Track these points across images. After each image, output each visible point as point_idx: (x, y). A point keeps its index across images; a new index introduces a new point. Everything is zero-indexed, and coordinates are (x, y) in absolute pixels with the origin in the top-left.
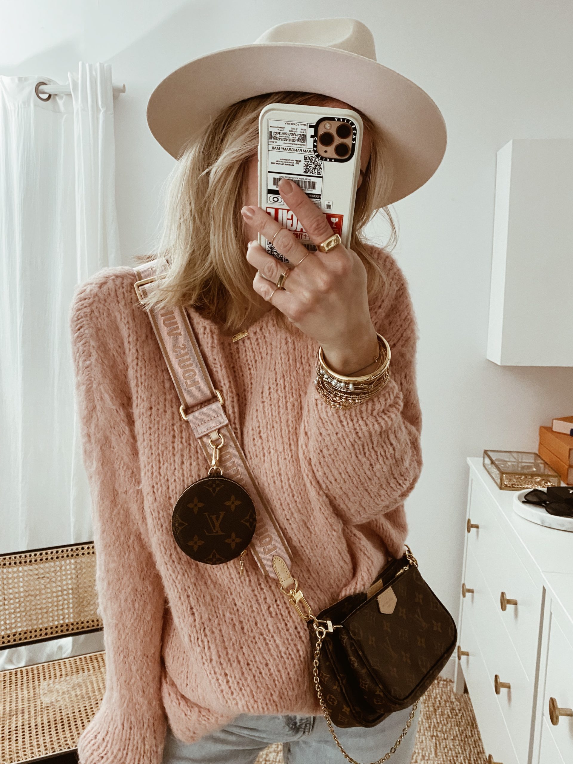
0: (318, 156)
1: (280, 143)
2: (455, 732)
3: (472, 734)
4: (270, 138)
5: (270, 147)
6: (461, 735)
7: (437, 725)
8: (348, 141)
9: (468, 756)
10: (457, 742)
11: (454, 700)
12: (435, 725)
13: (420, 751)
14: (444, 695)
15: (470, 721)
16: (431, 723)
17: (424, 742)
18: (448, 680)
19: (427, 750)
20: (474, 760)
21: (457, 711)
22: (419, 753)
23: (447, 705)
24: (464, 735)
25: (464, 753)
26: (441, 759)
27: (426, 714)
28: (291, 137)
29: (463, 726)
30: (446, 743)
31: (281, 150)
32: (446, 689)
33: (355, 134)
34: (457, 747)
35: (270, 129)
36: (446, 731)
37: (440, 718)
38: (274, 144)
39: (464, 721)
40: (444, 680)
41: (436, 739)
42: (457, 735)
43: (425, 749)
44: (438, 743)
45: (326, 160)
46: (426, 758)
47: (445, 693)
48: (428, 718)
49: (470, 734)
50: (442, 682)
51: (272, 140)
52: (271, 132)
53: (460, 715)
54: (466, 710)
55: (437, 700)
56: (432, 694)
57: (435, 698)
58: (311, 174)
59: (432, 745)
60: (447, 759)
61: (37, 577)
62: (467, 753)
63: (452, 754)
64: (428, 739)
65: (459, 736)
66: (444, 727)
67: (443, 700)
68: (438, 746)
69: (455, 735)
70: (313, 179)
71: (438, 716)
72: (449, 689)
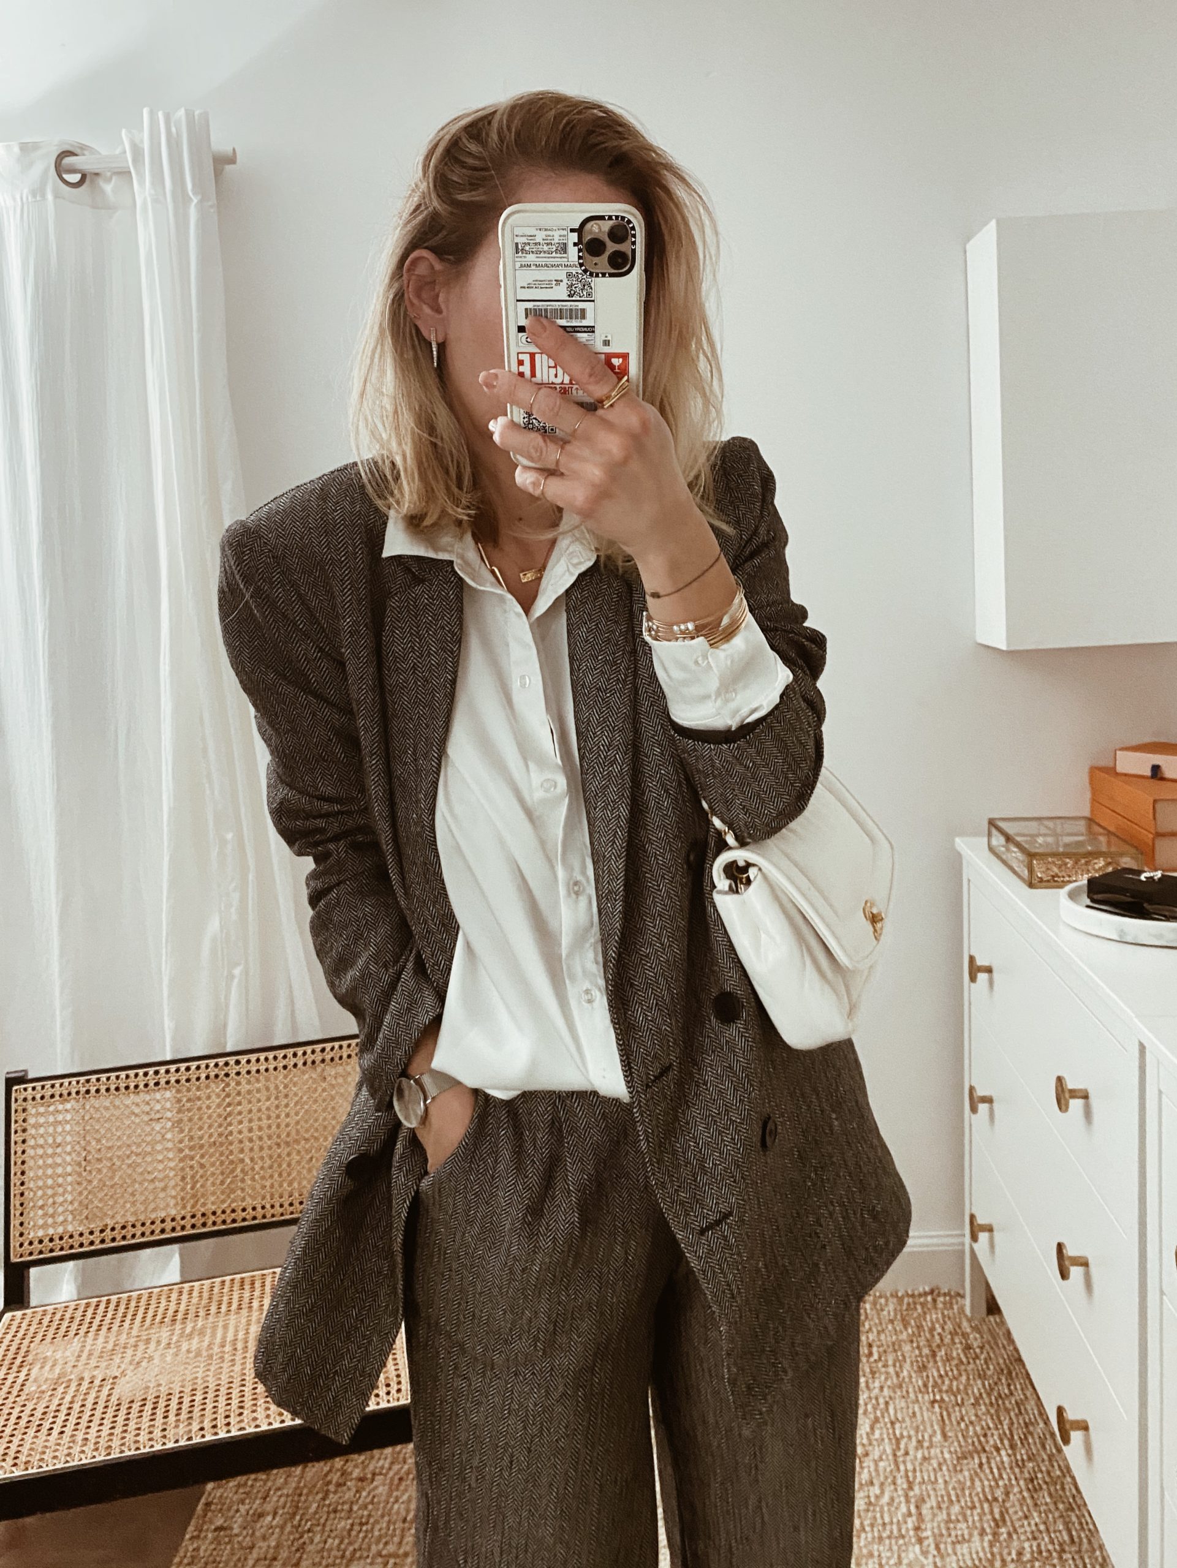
0: (585, 271)
1: (531, 258)
2: (976, 1391)
3: (1009, 1389)
4: (517, 252)
5: (518, 265)
6: (989, 1395)
7: (939, 1381)
8: (625, 247)
9: (1007, 1432)
10: (983, 1407)
11: (969, 1330)
12: (935, 1382)
13: (912, 1433)
14: (949, 1322)
15: (1003, 1366)
16: (928, 1377)
17: (918, 1414)
18: (952, 1293)
19: (925, 1430)
20: (1020, 1438)
21: (978, 1350)
22: (910, 1437)
23: (957, 1341)
24: (996, 1394)
25: (999, 1426)
26: (956, 1444)
27: (917, 1361)
28: (546, 248)
29: (992, 1376)
30: (960, 1411)
31: (533, 267)
32: (950, 1312)
33: (634, 236)
34: (984, 1417)
35: (517, 240)
36: (958, 1389)
37: (945, 1366)
38: (523, 259)
39: (991, 1367)
40: (945, 1295)
41: (940, 1407)
42: (981, 1394)
43: (922, 1427)
44: (945, 1413)
45: (597, 276)
46: (926, 1444)
47: (949, 1318)
48: (922, 1368)
49: (1006, 1391)
50: (941, 1299)
51: (520, 254)
52: (517, 244)
53: (982, 1357)
54: (995, 1347)
55: (935, 1333)
56: (924, 1324)
57: (932, 1330)
58: (578, 298)
59: (934, 1418)
60: (966, 1441)
61: (146, 1118)
62: (1006, 1427)
63: (975, 1430)
64: (924, 1408)
65: (984, 1396)
66: (955, 1383)
67: (947, 1332)
68: (946, 1417)
69: (978, 1395)
70: (581, 305)
71: (940, 1364)
72: (956, 1310)
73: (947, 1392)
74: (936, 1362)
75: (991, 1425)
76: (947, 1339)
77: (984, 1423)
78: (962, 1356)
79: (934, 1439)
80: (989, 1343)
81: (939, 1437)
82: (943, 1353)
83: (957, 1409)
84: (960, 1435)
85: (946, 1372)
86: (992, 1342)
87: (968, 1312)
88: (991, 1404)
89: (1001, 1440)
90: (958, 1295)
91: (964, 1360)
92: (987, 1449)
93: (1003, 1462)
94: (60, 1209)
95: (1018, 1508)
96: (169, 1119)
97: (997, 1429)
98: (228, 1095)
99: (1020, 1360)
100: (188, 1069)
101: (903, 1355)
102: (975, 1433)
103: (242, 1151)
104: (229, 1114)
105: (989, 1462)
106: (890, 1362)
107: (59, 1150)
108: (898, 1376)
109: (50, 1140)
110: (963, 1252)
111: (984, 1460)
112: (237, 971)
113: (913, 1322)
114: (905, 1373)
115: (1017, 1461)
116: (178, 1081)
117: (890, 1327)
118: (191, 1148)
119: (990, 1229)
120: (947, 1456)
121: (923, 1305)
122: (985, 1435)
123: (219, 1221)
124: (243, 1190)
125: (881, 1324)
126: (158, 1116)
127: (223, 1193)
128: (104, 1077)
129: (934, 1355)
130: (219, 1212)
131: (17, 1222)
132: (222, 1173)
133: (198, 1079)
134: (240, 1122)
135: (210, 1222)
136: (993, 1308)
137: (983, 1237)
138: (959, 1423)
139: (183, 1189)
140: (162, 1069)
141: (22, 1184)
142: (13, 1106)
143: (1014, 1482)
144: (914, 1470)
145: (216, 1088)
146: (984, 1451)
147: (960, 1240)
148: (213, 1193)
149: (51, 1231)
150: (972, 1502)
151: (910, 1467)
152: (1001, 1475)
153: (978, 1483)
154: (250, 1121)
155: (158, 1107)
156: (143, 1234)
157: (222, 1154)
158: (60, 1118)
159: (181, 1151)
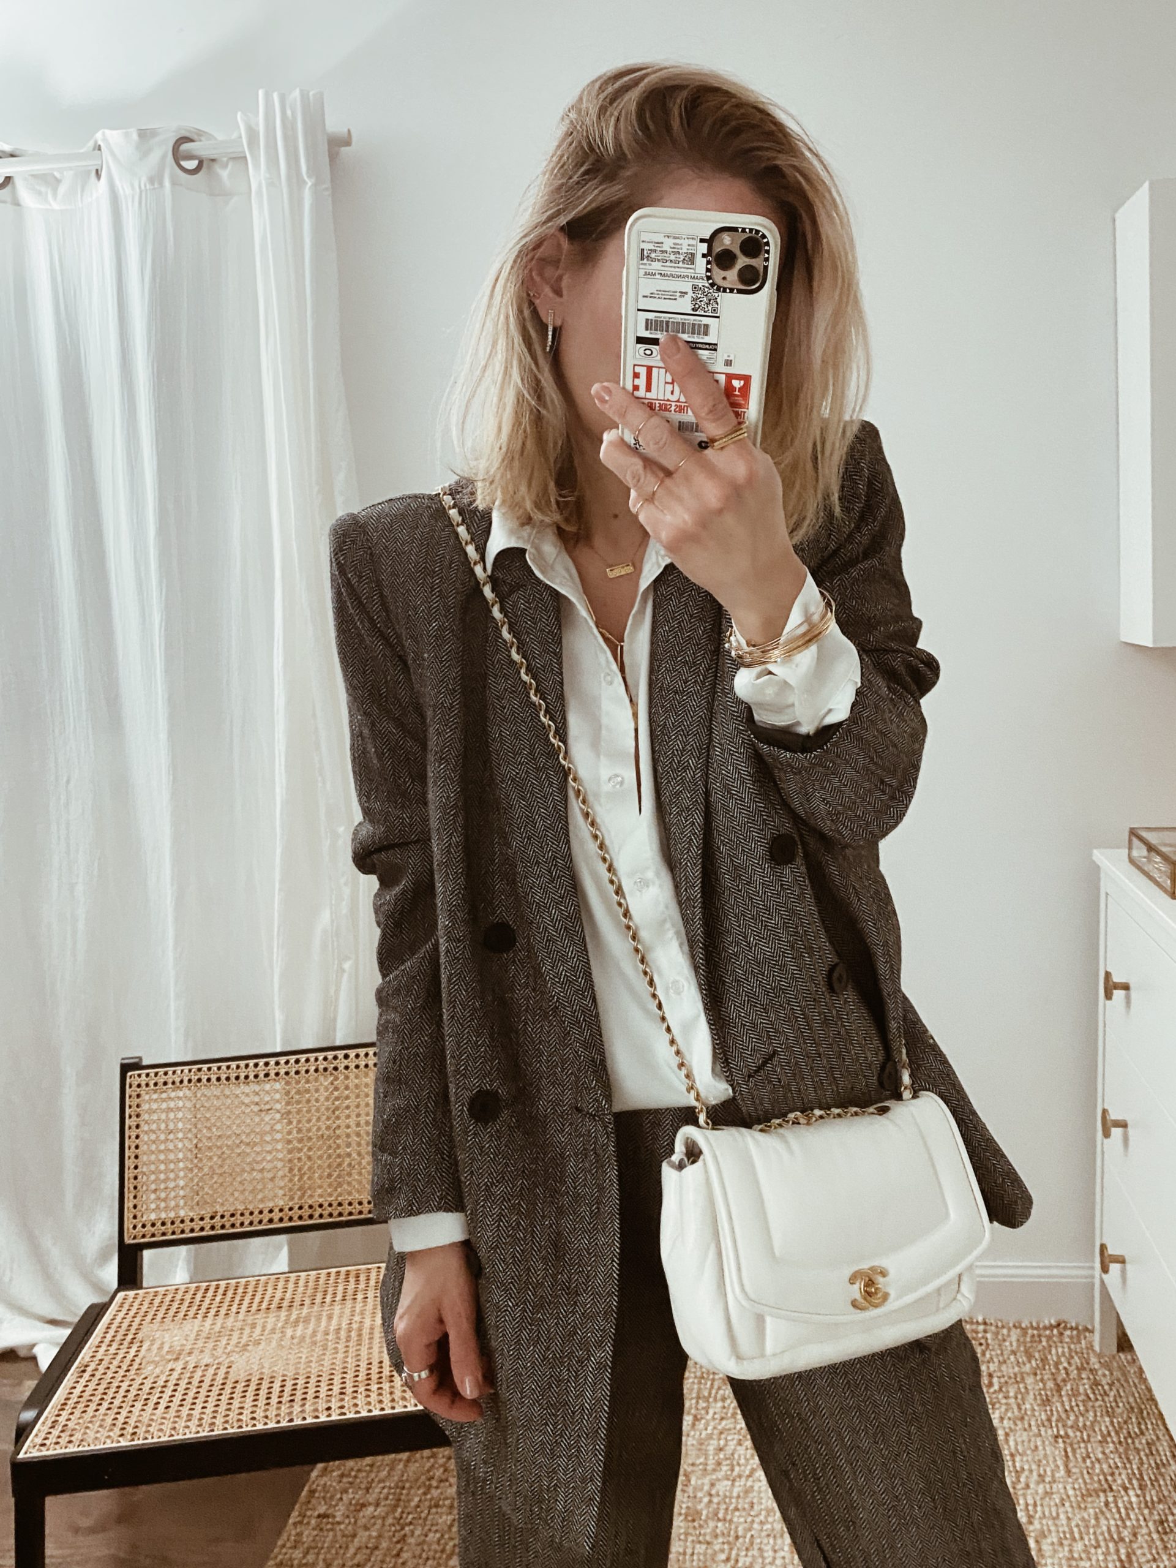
0: (712, 285)
1: (656, 266)
4: (642, 259)
5: (642, 272)
7: (1064, 1416)
9: (1136, 1472)
10: (1111, 1446)
11: (1097, 1366)
12: (1060, 1416)
13: (1034, 1467)
14: (1076, 1358)
16: (1051, 1411)
17: (1041, 1448)
18: (1080, 1328)
19: (1048, 1465)
20: (1150, 1479)
21: (1106, 1387)
22: (1031, 1471)
23: (1084, 1376)
24: (1125, 1431)
25: (1128, 1466)
26: (1080, 1481)
27: (1040, 1394)
28: (672, 257)
29: (1121, 1414)
30: (1086, 1448)
31: (658, 276)
32: (1078, 1346)
33: (768, 252)
34: (1112, 1456)
35: (643, 246)
36: (1085, 1425)
37: (1070, 1401)
38: (648, 267)
39: (1121, 1405)
40: (1072, 1328)
41: (1064, 1442)
42: (1109, 1434)
43: (1044, 1462)
45: (725, 291)
46: (1048, 1479)
47: (1076, 1353)
48: (1046, 1402)
49: (1137, 1430)
50: (1068, 1332)
51: (645, 261)
53: (1112, 1394)
54: (1125, 1385)
55: (1061, 1367)
56: (1049, 1357)
57: (1057, 1364)
58: (702, 313)
59: (1057, 1452)
60: (1092, 1478)
62: (1135, 1467)
64: (1047, 1443)
65: (1113, 1434)
66: (1081, 1419)
67: (1074, 1367)
68: (1070, 1454)
70: (705, 321)
72: (1084, 1346)
73: (1072, 1427)
74: (1061, 1396)
75: (1119, 1464)
76: (1074, 1374)
77: (1111, 1462)
78: (1089, 1392)
79: (1057, 1475)
80: (1119, 1380)
81: (1062, 1472)
82: (1069, 1387)
83: (1082, 1445)
84: (1085, 1472)
85: (1072, 1407)
86: (1122, 1379)
87: (1097, 1348)
89: (1130, 1480)
90: (1086, 1329)
91: (1091, 1396)
92: (1114, 1488)
93: (1131, 1503)
94: (173, 1194)
95: (1146, 1551)
96: (278, 1111)
97: (1125, 1468)
98: (336, 1089)
99: (1152, 1399)
100: (297, 1061)
101: (1026, 1388)
102: (1102, 1470)
103: (349, 1145)
104: (337, 1108)
105: (1116, 1502)
106: (1012, 1394)
107: (171, 1136)
108: (1019, 1408)
109: (163, 1126)
110: (1093, 1285)
111: (1111, 1499)
112: (347, 966)
113: (1037, 1355)
114: (1028, 1406)
115: (1146, 1502)
116: (287, 1073)
117: (1012, 1358)
118: (300, 1141)
119: (1121, 1260)
120: (1071, 1492)
121: (1049, 1338)
122: (1112, 1474)
123: (326, 1213)
124: (349, 1183)
125: (1002, 1354)
126: (268, 1107)
127: (330, 1185)
128: (214, 1066)
129: (1059, 1389)
130: (326, 1205)
131: (131, 1205)
132: (329, 1166)
133: (307, 1071)
134: (348, 1117)
135: (317, 1215)
136: (1124, 1344)
137: (1114, 1268)
138: (1084, 1460)
139: (291, 1180)
140: (272, 1061)
141: (136, 1167)
142: (128, 1091)
143: (1142, 1523)
144: (1035, 1505)
145: (325, 1081)
146: (1111, 1490)
147: (1090, 1272)
148: (320, 1187)
149: (163, 1215)
150: (1097, 1541)
151: (1030, 1501)
152: (1128, 1515)
153: (1103, 1522)
154: (358, 1115)
155: (267, 1098)
156: (251, 1223)
157: (330, 1147)
158: (172, 1104)
159: (289, 1142)
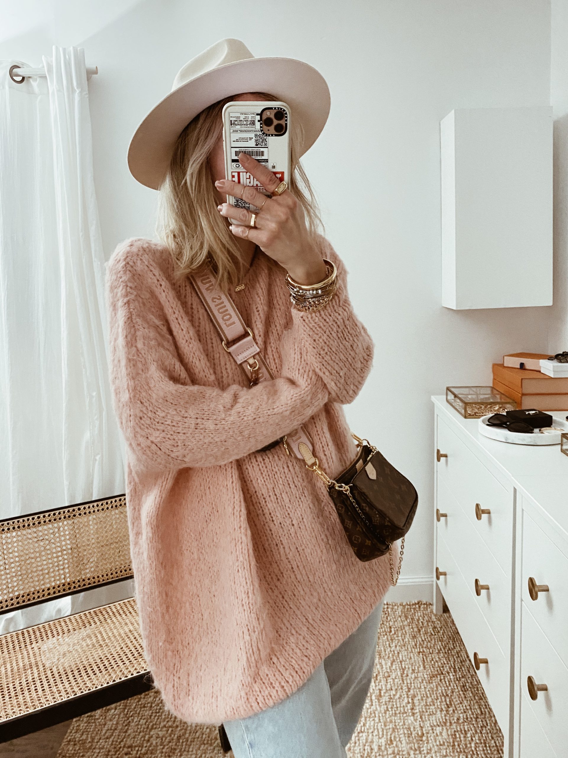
2: (439, 647)
3: (454, 646)
6: (444, 649)
7: (422, 643)
9: (453, 665)
10: (442, 654)
11: (435, 620)
12: (420, 643)
13: (410, 666)
14: (426, 617)
15: (451, 636)
16: (417, 641)
17: (412, 658)
18: (427, 603)
19: (416, 665)
20: (458, 667)
21: (439, 629)
22: (409, 668)
23: (430, 625)
24: (447, 648)
26: (430, 671)
27: (412, 634)
29: (446, 641)
30: (432, 656)
32: (427, 612)
34: (442, 659)
36: (431, 646)
37: (424, 636)
39: (445, 636)
40: (424, 604)
41: (422, 655)
43: (414, 664)
44: (425, 657)
46: (416, 671)
47: (426, 615)
48: (414, 637)
49: (452, 647)
50: (423, 606)
53: (441, 632)
54: (447, 628)
55: (420, 622)
56: (415, 617)
57: (418, 620)
59: (419, 659)
60: (434, 670)
63: (438, 665)
64: (415, 655)
65: (442, 649)
66: (429, 644)
67: (425, 621)
68: (425, 660)
69: (439, 649)
71: (422, 635)
72: (429, 611)
73: (425, 647)
74: (420, 634)
75: (446, 662)
76: (425, 624)
77: (442, 662)
78: (432, 632)
79: (420, 669)
80: (444, 626)
81: (422, 668)
82: (423, 630)
83: (430, 655)
84: (431, 667)
85: (425, 639)
86: (445, 625)
87: (434, 612)
88: (446, 653)
89: (450, 669)
90: (430, 604)
91: (433, 633)
92: (444, 673)
93: (451, 679)
95: (457, 699)
97: (448, 663)
98: (75, 525)
99: (458, 633)
101: (406, 632)
103: (85, 551)
104: (77, 534)
105: (444, 679)
106: (400, 635)
108: (403, 641)
110: (433, 585)
111: (442, 678)
112: (98, 458)
113: (410, 617)
114: (407, 640)
115: (457, 678)
119: (445, 574)
120: (426, 676)
121: (414, 609)
123: (77, 585)
125: (395, 617)
127: (78, 572)
129: (419, 631)
136: (446, 610)
137: (442, 577)
143: (456, 687)
144: (411, 683)
145: (70, 522)
146: (442, 673)
147: (431, 580)
150: (437, 697)
151: (409, 681)
152: (450, 685)
153: (439, 688)
